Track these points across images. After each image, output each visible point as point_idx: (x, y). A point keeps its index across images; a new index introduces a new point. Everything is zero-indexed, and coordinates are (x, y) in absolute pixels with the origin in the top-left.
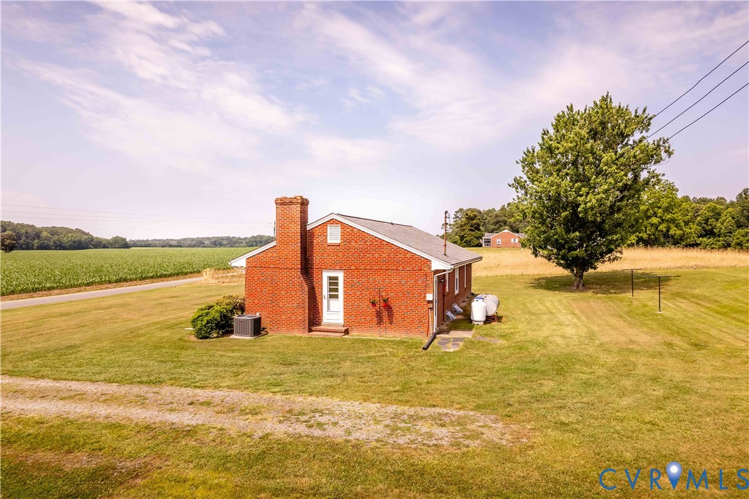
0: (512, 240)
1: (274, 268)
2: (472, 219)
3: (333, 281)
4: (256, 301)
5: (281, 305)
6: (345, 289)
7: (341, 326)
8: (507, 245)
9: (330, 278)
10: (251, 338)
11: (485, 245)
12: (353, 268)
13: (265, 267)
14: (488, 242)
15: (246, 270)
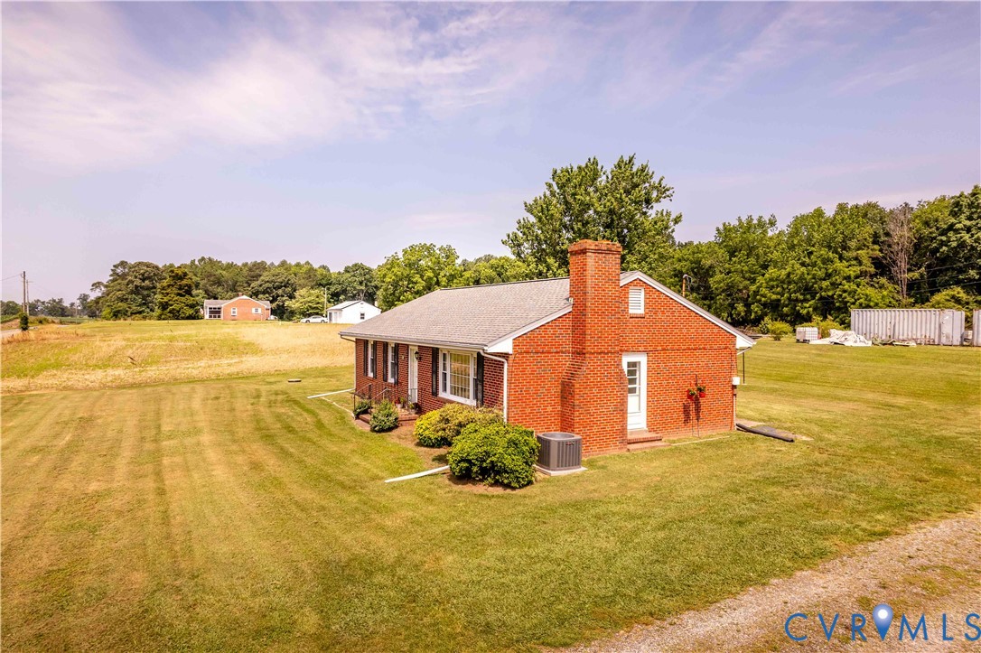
0: (253, 310)
1: (556, 352)
2: (181, 278)
3: (633, 369)
5: (592, 410)
6: (650, 379)
7: (646, 431)
8: (246, 318)
9: (630, 365)
10: (583, 469)
11: (210, 317)
12: (659, 348)
13: (542, 353)
14: (215, 313)
15: (511, 358)
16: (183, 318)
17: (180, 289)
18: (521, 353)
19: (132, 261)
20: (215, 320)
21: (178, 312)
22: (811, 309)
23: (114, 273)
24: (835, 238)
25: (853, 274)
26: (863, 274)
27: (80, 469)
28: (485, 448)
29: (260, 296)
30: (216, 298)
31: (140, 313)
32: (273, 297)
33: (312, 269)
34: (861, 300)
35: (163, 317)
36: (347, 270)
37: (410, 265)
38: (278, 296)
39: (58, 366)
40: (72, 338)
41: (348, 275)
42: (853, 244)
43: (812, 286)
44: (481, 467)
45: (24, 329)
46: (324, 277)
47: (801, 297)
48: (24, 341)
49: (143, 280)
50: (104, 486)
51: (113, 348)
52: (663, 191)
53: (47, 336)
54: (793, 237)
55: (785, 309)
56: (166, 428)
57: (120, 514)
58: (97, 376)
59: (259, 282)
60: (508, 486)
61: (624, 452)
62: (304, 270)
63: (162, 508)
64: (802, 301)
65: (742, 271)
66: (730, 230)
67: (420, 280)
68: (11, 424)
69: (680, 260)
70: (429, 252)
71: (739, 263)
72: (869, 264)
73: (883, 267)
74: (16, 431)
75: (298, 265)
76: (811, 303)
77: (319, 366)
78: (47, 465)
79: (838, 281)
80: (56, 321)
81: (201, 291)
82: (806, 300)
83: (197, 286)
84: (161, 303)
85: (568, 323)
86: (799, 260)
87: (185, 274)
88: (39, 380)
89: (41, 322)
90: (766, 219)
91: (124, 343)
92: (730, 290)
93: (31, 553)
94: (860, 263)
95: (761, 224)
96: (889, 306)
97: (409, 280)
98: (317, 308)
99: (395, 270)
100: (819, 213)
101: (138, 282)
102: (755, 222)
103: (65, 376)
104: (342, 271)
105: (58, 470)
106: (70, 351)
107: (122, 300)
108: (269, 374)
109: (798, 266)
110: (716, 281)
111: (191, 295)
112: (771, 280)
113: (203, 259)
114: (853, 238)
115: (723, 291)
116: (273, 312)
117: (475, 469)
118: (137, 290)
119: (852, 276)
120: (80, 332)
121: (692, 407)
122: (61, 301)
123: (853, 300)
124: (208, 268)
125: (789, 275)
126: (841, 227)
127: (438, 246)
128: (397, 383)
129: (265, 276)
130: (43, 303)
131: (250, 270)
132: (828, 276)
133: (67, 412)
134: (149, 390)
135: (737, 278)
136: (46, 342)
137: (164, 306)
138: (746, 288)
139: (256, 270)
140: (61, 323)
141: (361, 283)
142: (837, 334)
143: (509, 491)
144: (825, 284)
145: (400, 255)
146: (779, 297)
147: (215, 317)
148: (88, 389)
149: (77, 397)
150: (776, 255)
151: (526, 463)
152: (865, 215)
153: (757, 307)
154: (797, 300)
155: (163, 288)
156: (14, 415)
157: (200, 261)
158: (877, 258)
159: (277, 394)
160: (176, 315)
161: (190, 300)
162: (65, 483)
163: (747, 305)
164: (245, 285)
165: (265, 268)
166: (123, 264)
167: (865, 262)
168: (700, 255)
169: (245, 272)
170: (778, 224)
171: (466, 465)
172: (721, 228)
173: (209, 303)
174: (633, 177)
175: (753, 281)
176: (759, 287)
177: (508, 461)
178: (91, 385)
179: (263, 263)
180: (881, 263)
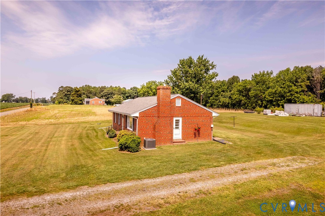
0: (99, 102)
1: (152, 117)
2: (78, 92)
3: (177, 122)
4: (144, 132)
5: (162, 133)
6: (183, 125)
7: (181, 140)
8: (97, 104)
9: (176, 120)
10: (156, 148)
11: (86, 104)
12: (186, 116)
13: (148, 117)
14: (88, 103)
15: (138, 118)
16: (78, 104)
17: (77, 95)
18: (142, 117)
19: (65, 86)
20: (87, 105)
21: (77, 102)
22: (283, 103)
23: (59, 90)
24: (293, 78)
25: (298, 91)
26: (303, 91)
27: (30, 144)
28: (126, 141)
29: (104, 97)
30: (90, 98)
31: (67, 102)
32: (108, 97)
33: (120, 89)
34: (301, 100)
35: (72, 104)
36: (131, 89)
37: (148, 88)
38: (109, 97)
39: (36, 119)
40: (44, 110)
41: (132, 90)
42: (299, 80)
43: (284, 95)
44: (125, 146)
45: (31, 107)
46: (124, 91)
47: (280, 99)
48: (31, 111)
49: (68, 92)
50: (34, 148)
51: (54, 113)
52: (213, 67)
53: (37, 109)
54: (278, 78)
55: (274, 103)
56: (55, 135)
57: (34, 154)
58: (46, 121)
59: (103, 93)
60: (131, 152)
61: (172, 145)
62: (118, 88)
63: (44, 153)
64: (280, 100)
65: (260, 90)
66: (256, 76)
67: (151, 93)
68: (18, 133)
69: (239, 86)
70: (154, 83)
71: (259, 87)
72: (305, 88)
73: (311, 89)
74: (19, 135)
75: (116, 87)
76: (284, 101)
77: (108, 120)
78: (23, 143)
79: (293, 93)
80: (42, 105)
81: (85, 95)
82: (282, 100)
83: (84, 94)
84: (72, 99)
85: (156, 108)
86: (280, 86)
87: (79, 90)
88: (30, 122)
89: (38, 105)
90: (269, 71)
91: (58, 112)
92: (256, 96)
93: (12, 161)
94: (302, 87)
95: (268, 74)
96: (312, 102)
97: (148, 92)
98: (119, 101)
99: (143, 89)
100: (288, 70)
101: (66, 93)
102: (266, 73)
103: (37, 121)
104: (130, 89)
105: (25, 144)
106: (42, 114)
107: (61, 98)
108: (93, 122)
109: (279, 88)
110: (252, 93)
111: (81, 97)
112: (270, 93)
113: (86, 85)
114: (300, 78)
115: (253, 97)
116: (106, 102)
117: (123, 147)
118: (66, 95)
119: (298, 92)
120: (47, 108)
121: (197, 133)
122: (45, 98)
123: (299, 100)
124: (88, 88)
125: (276, 91)
126: (295, 75)
127: (157, 82)
128: (120, 125)
129: (105, 91)
130: (40, 99)
131: (101, 89)
132: (290, 91)
133: (33, 131)
134: (57, 125)
135: (258, 92)
136: (37, 111)
137: (73, 100)
138: (261, 95)
139: (103, 88)
140: (44, 105)
141: (136, 93)
142: (277, 112)
143: (131, 153)
144: (288, 94)
145: (145, 85)
146: (272, 99)
147: (87, 104)
148: (42, 125)
149: (38, 127)
150: (271, 84)
151: (137, 146)
152: (305, 70)
153: (265, 102)
154: (279, 100)
155: (72, 95)
156: (20, 131)
157: (85, 86)
158: (309, 85)
159: (91, 127)
160: (76, 103)
161: (80, 98)
162: (25, 147)
163: (262, 101)
164: (99, 94)
165: (105, 88)
166: (62, 87)
167: (303, 87)
168: (246, 84)
169: (99, 89)
170: (273, 74)
171: (121, 146)
172: (254, 75)
173: (86, 100)
174: (202, 62)
175: (264, 93)
176: (265, 96)
177: (131, 145)
178: (43, 124)
179: (105, 86)
180: (310, 87)
